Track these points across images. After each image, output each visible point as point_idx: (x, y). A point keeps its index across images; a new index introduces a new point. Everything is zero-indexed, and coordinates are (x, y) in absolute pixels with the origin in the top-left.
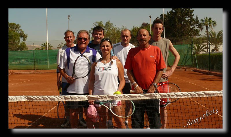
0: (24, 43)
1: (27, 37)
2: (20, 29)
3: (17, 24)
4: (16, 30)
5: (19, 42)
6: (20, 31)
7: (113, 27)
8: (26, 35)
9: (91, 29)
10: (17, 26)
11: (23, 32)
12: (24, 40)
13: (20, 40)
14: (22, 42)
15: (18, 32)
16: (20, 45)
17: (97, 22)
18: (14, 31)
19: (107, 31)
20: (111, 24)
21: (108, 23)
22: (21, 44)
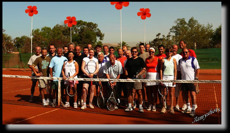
0: (101, 43)
1: (103, 36)
2: (97, 28)
3: (94, 24)
4: (93, 29)
5: (96, 41)
6: (97, 31)
7: (197, 24)
8: (103, 34)
9: (173, 27)
10: (94, 25)
11: (100, 31)
12: (101, 39)
13: (96, 39)
14: (99, 41)
15: (95, 31)
16: (96, 44)
17: (178, 20)
18: (91, 30)
19: (190, 28)
20: (196, 21)
21: (191, 20)
22: (98, 43)
